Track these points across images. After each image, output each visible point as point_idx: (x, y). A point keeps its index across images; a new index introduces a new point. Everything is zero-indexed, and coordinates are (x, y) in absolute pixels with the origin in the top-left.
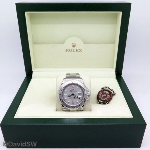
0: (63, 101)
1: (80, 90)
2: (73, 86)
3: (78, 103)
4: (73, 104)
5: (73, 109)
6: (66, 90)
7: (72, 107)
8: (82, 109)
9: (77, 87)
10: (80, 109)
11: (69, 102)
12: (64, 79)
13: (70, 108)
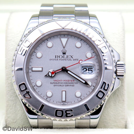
0: (28, 93)
1: (89, 55)
2: (64, 40)
3: (81, 99)
4: (64, 102)
5: (63, 120)
6: (39, 55)
7: (59, 114)
8: (94, 122)
9: (78, 44)
10: (87, 121)
11: (49, 94)
12: (34, 17)
13: (52, 115)
